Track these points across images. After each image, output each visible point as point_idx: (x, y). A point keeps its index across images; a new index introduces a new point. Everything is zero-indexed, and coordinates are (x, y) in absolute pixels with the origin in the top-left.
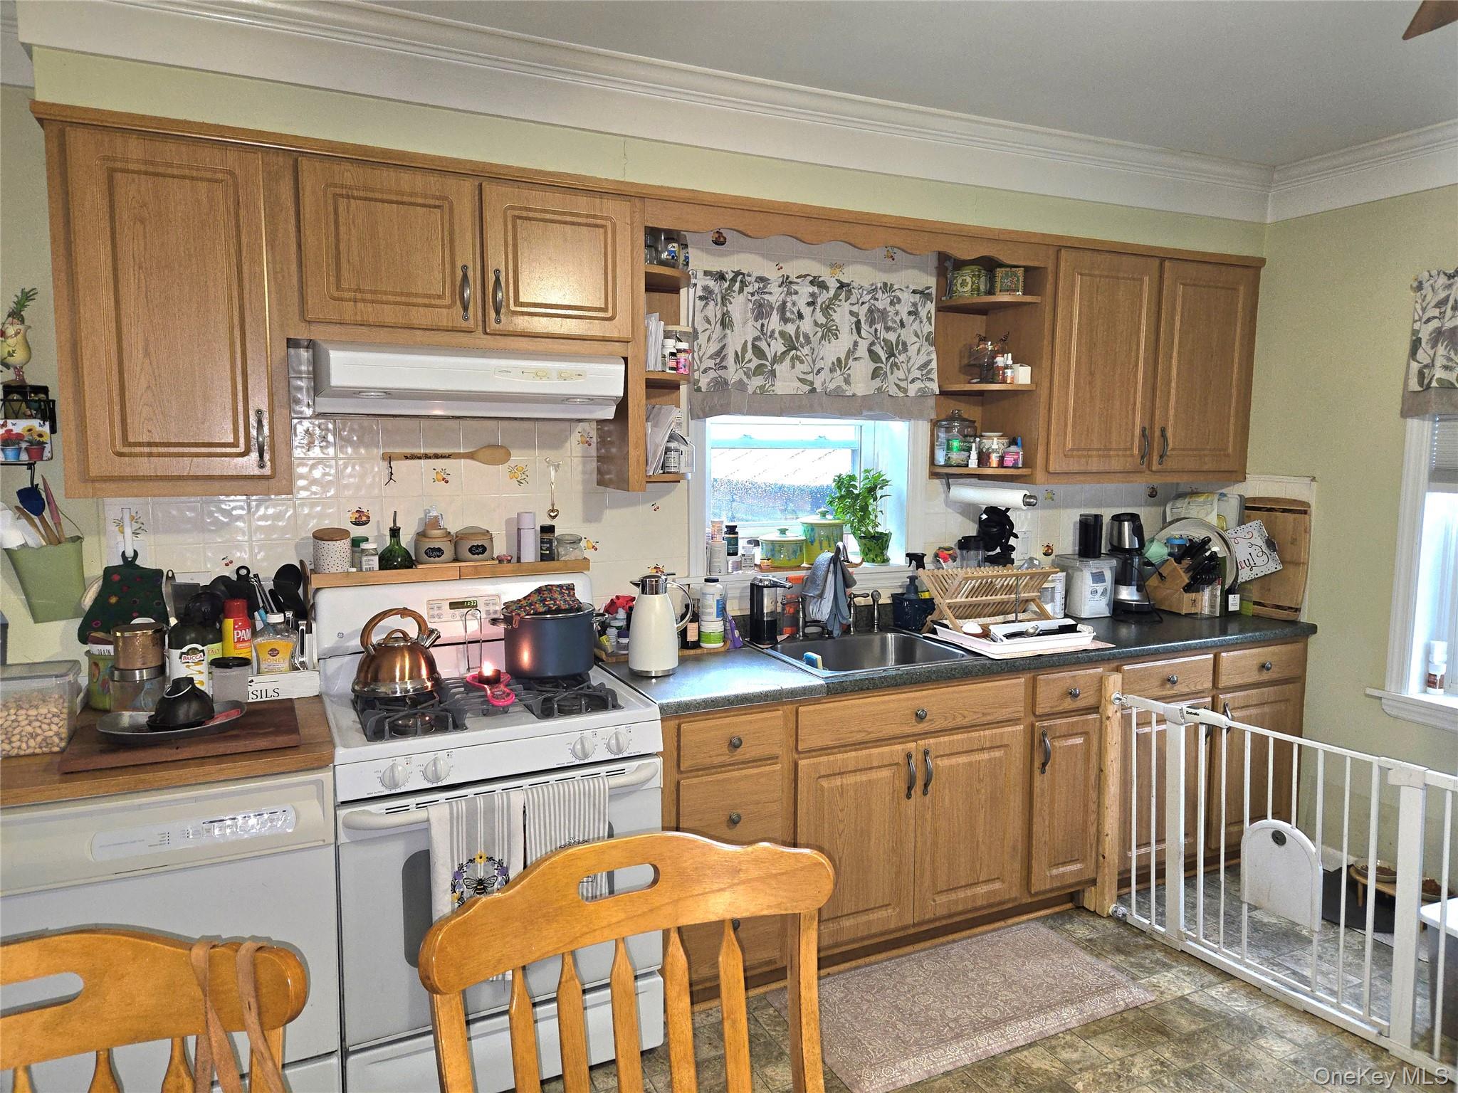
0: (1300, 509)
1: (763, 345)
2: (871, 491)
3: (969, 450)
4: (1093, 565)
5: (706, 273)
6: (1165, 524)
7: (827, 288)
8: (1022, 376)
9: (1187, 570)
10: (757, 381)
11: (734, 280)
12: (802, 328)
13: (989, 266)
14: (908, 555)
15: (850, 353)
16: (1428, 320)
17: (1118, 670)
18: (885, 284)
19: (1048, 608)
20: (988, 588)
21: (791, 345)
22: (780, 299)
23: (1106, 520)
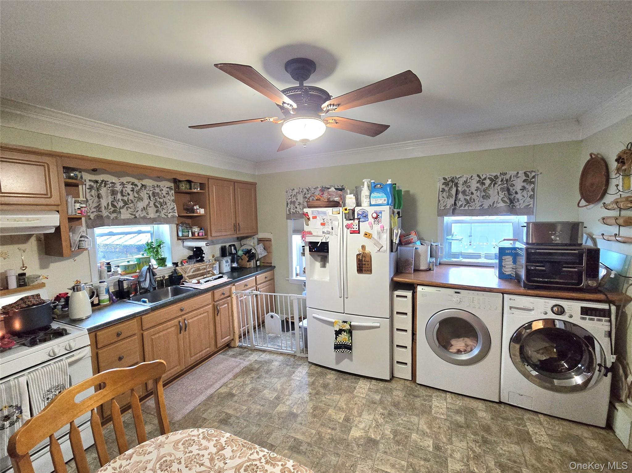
0: (269, 240)
1: (115, 203)
2: (159, 246)
3: (189, 232)
4: (225, 259)
5: (90, 180)
6: (241, 246)
7: (138, 186)
8: (202, 211)
9: (248, 257)
10: (114, 215)
11: (102, 183)
12: (130, 198)
13: (189, 182)
14: (173, 263)
15: (147, 205)
16: (289, 199)
17: (234, 285)
18: (157, 185)
19: (215, 272)
20: (198, 269)
21: (126, 203)
22: (121, 189)
23: (227, 246)
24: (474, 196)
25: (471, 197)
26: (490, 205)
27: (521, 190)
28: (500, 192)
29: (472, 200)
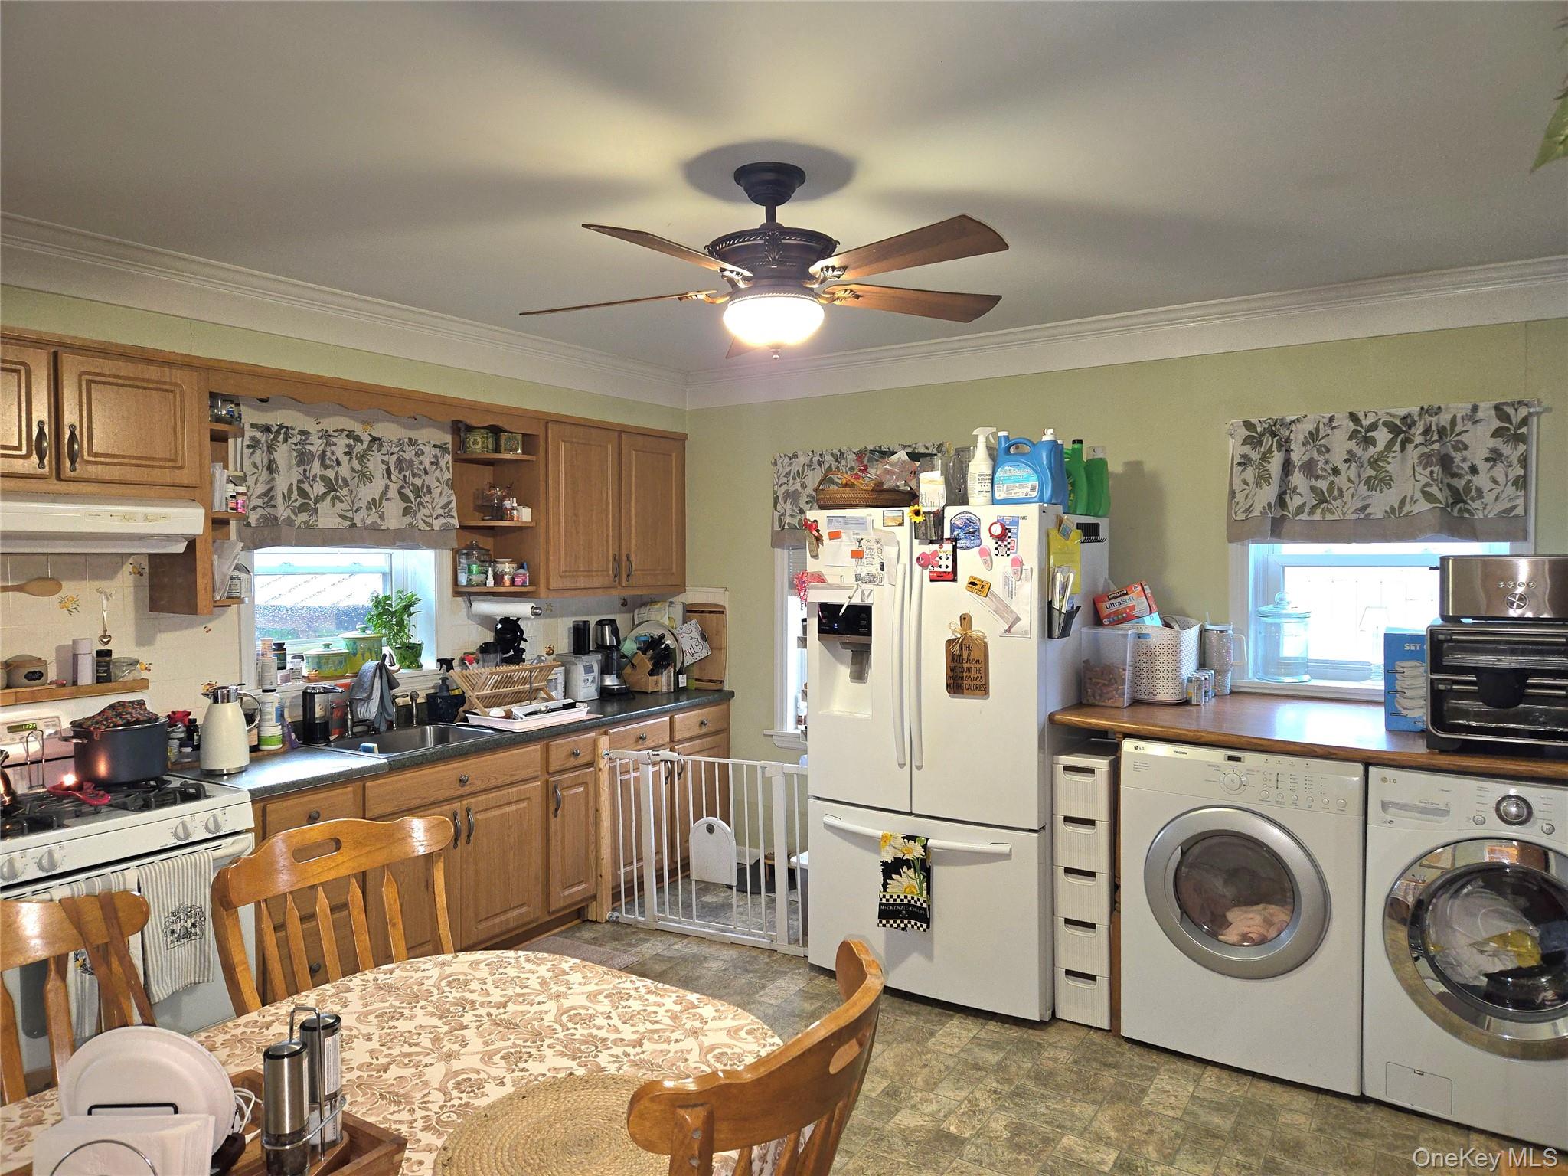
0: (718, 611)
1: (306, 487)
2: (407, 608)
3: (488, 572)
4: (584, 660)
5: (253, 426)
6: (634, 626)
7: (361, 442)
8: (525, 515)
9: (650, 659)
10: (303, 517)
11: (278, 432)
12: (340, 473)
13: (495, 431)
14: (438, 661)
15: (383, 494)
16: (781, 485)
17: (606, 733)
18: (410, 439)
19: (553, 694)
20: (508, 681)
21: (330, 486)
22: (321, 448)
23: (592, 625)
24: (1341, 481)
25: (1333, 482)
26: (1392, 509)
27: (1487, 460)
28: (1419, 469)
29: (1336, 493)
